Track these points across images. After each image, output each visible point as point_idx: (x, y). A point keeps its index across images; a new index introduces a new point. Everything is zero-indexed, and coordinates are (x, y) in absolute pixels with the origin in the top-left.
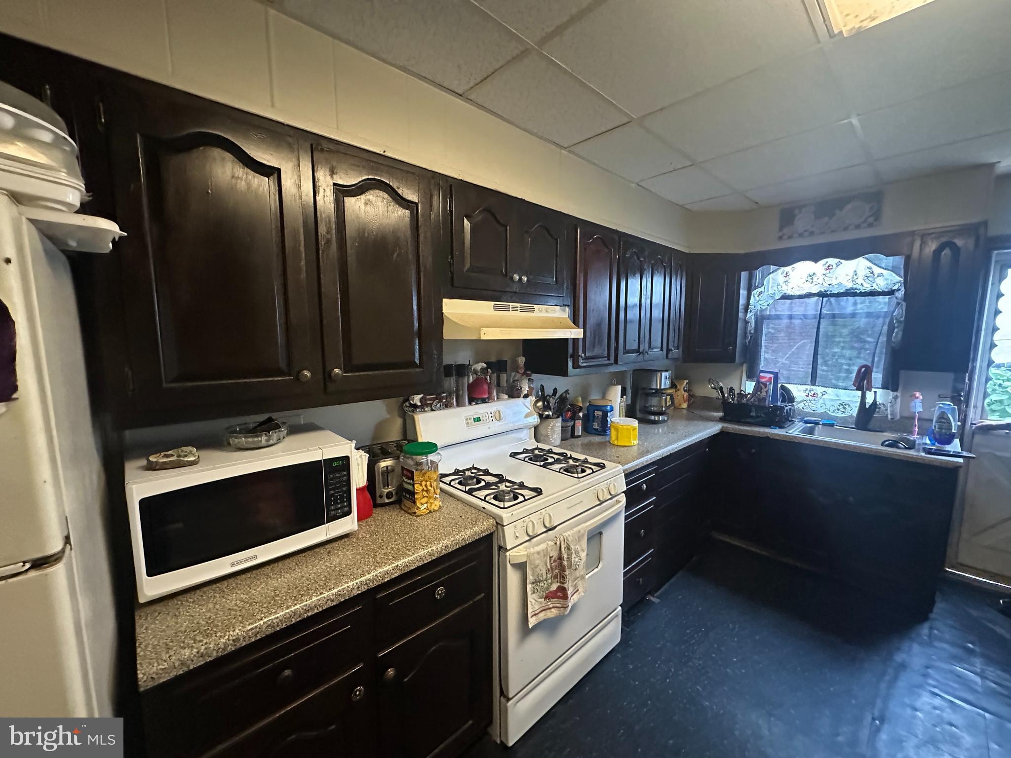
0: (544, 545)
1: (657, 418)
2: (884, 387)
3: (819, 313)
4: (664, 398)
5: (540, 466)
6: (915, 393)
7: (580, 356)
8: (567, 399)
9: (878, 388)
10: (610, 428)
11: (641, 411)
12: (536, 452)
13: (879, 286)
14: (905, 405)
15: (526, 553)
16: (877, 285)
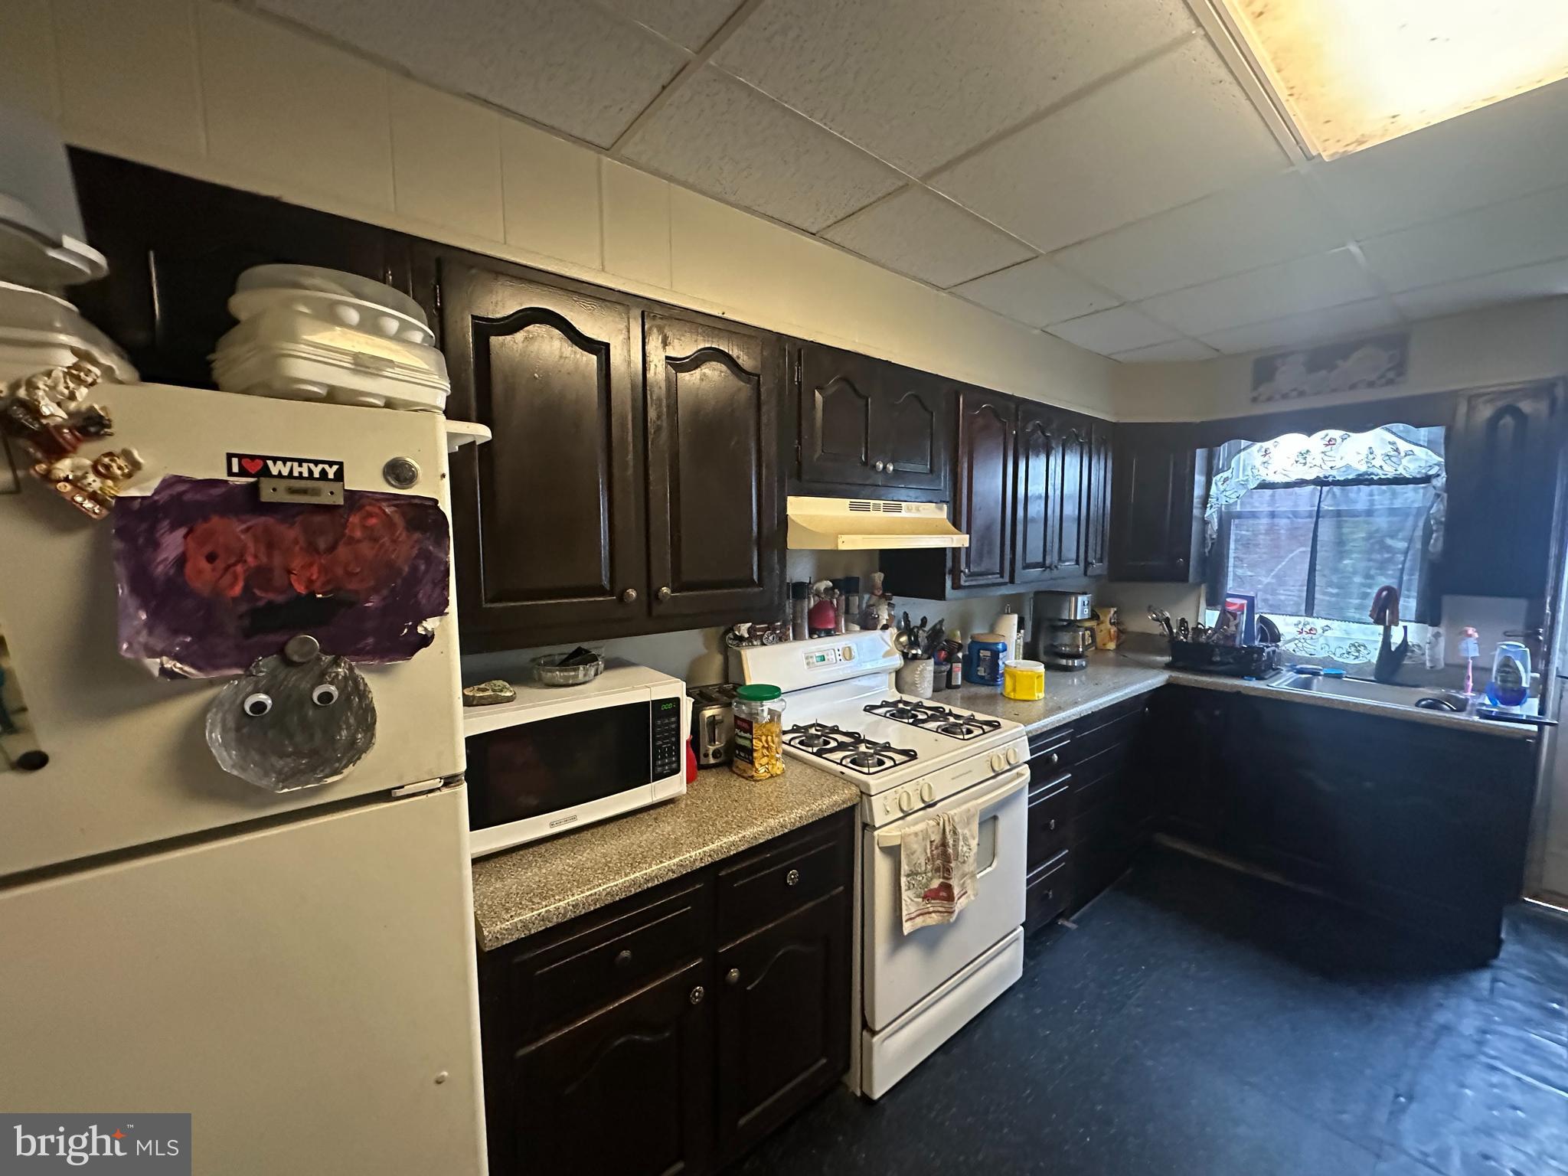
0: (921, 825)
1: (1070, 663)
2: (1420, 619)
3: (1316, 508)
4: (1081, 633)
5: (908, 723)
6: (1467, 628)
7: (962, 571)
8: (943, 632)
9: (1410, 621)
10: (1003, 675)
11: (1046, 653)
12: (901, 706)
13: (1408, 469)
14: (1452, 647)
15: (900, 833)
16: (1405, 469)
